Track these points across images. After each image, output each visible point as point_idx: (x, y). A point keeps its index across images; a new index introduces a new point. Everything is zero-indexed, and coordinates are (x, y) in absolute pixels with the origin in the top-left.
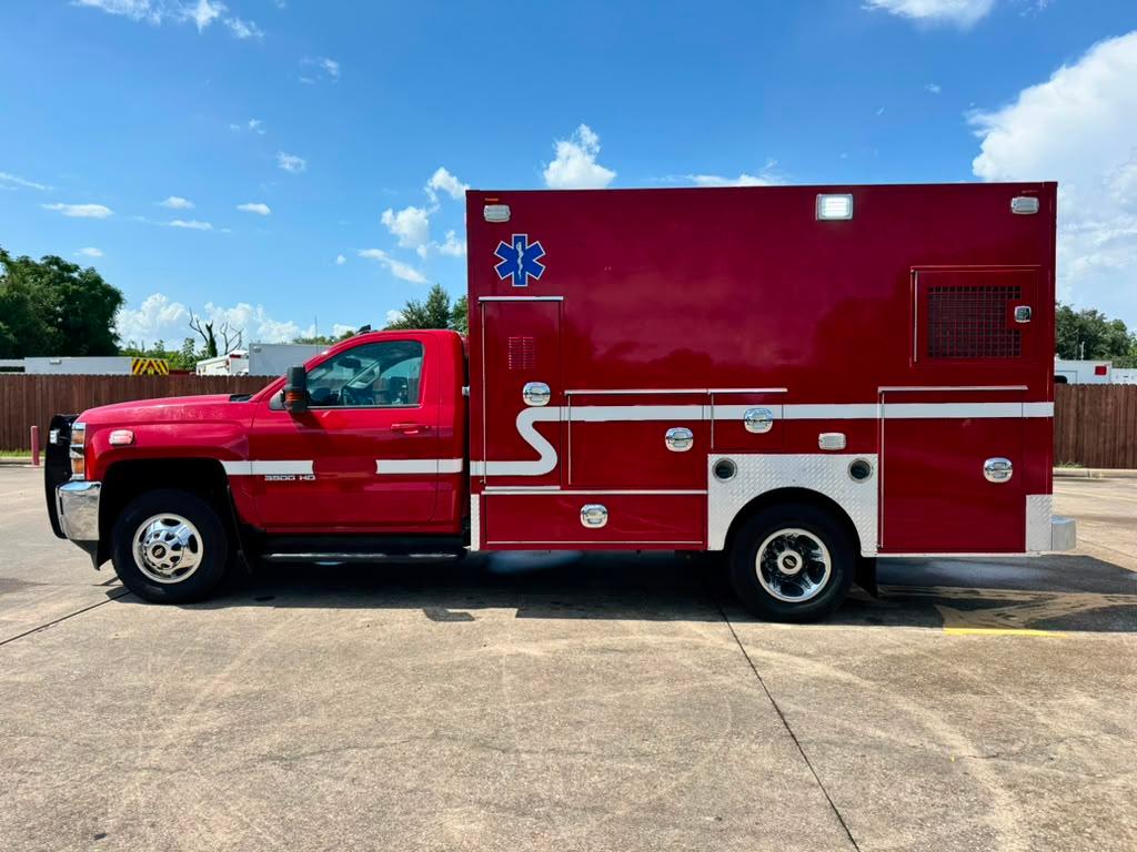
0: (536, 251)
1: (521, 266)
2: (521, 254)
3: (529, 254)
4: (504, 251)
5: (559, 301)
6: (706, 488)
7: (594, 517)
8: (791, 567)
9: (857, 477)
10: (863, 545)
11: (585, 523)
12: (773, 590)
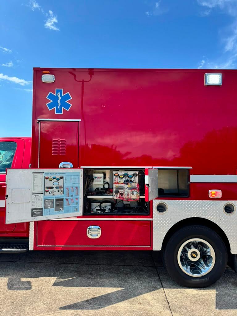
0: (67, 97)
1: (60, 104)
2: (60, 98)
3: (64, 99)
4: (51, 97)
5: (79, 121)
6: (152, 217)
7: (94, 233)
8: (195, 258)
9: (228, 212)
10: (231, 248)
11: (89, 236)
12: (186, 270)
